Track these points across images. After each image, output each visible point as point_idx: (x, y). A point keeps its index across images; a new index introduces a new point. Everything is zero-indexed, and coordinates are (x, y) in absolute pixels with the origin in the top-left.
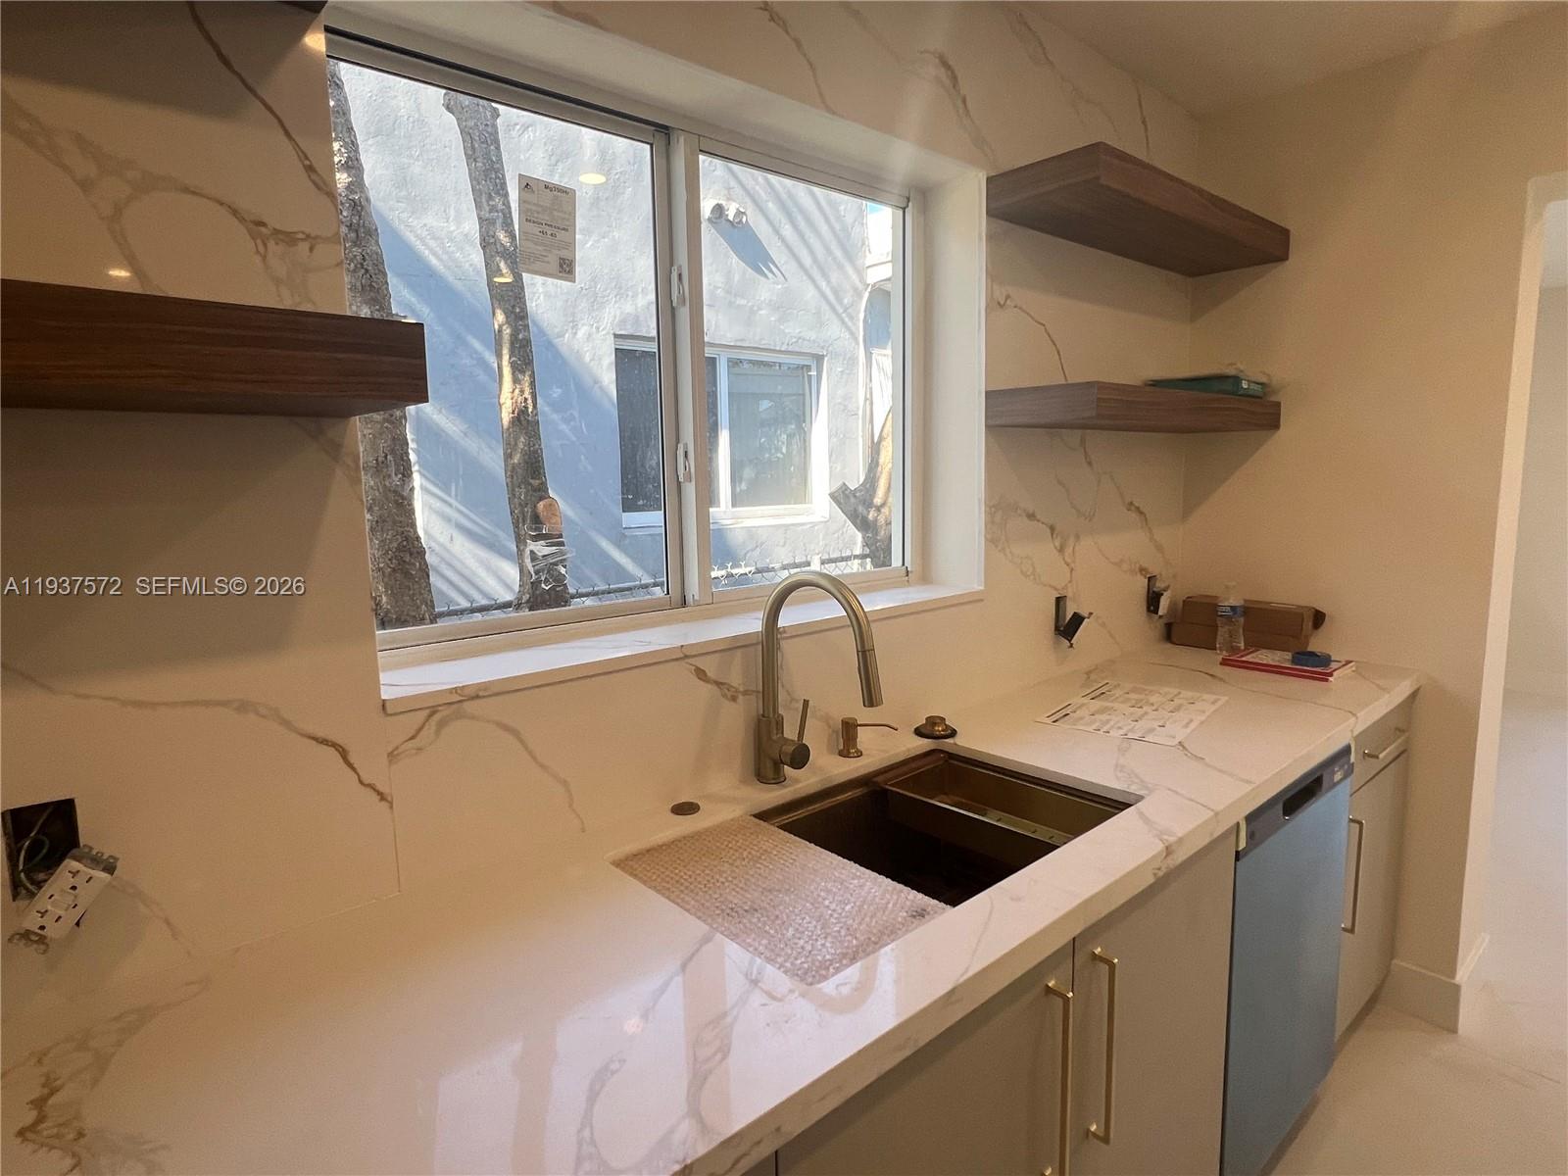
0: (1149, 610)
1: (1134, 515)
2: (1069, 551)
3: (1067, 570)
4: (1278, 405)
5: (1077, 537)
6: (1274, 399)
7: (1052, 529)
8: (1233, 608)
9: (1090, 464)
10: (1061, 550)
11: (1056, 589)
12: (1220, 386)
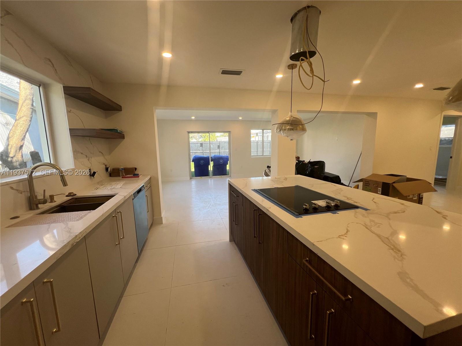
0: (106, 171)
1: (101, 154)
2: (90, 160)
3: (90, 164)
4: (124, 135)
5: (91, 158)
6: (123, 134)
7: (86, 156)
8: (122, 169)
9: (92, 144)
10: (89, 160)
11: (89, 168)
12: (114, 131)
